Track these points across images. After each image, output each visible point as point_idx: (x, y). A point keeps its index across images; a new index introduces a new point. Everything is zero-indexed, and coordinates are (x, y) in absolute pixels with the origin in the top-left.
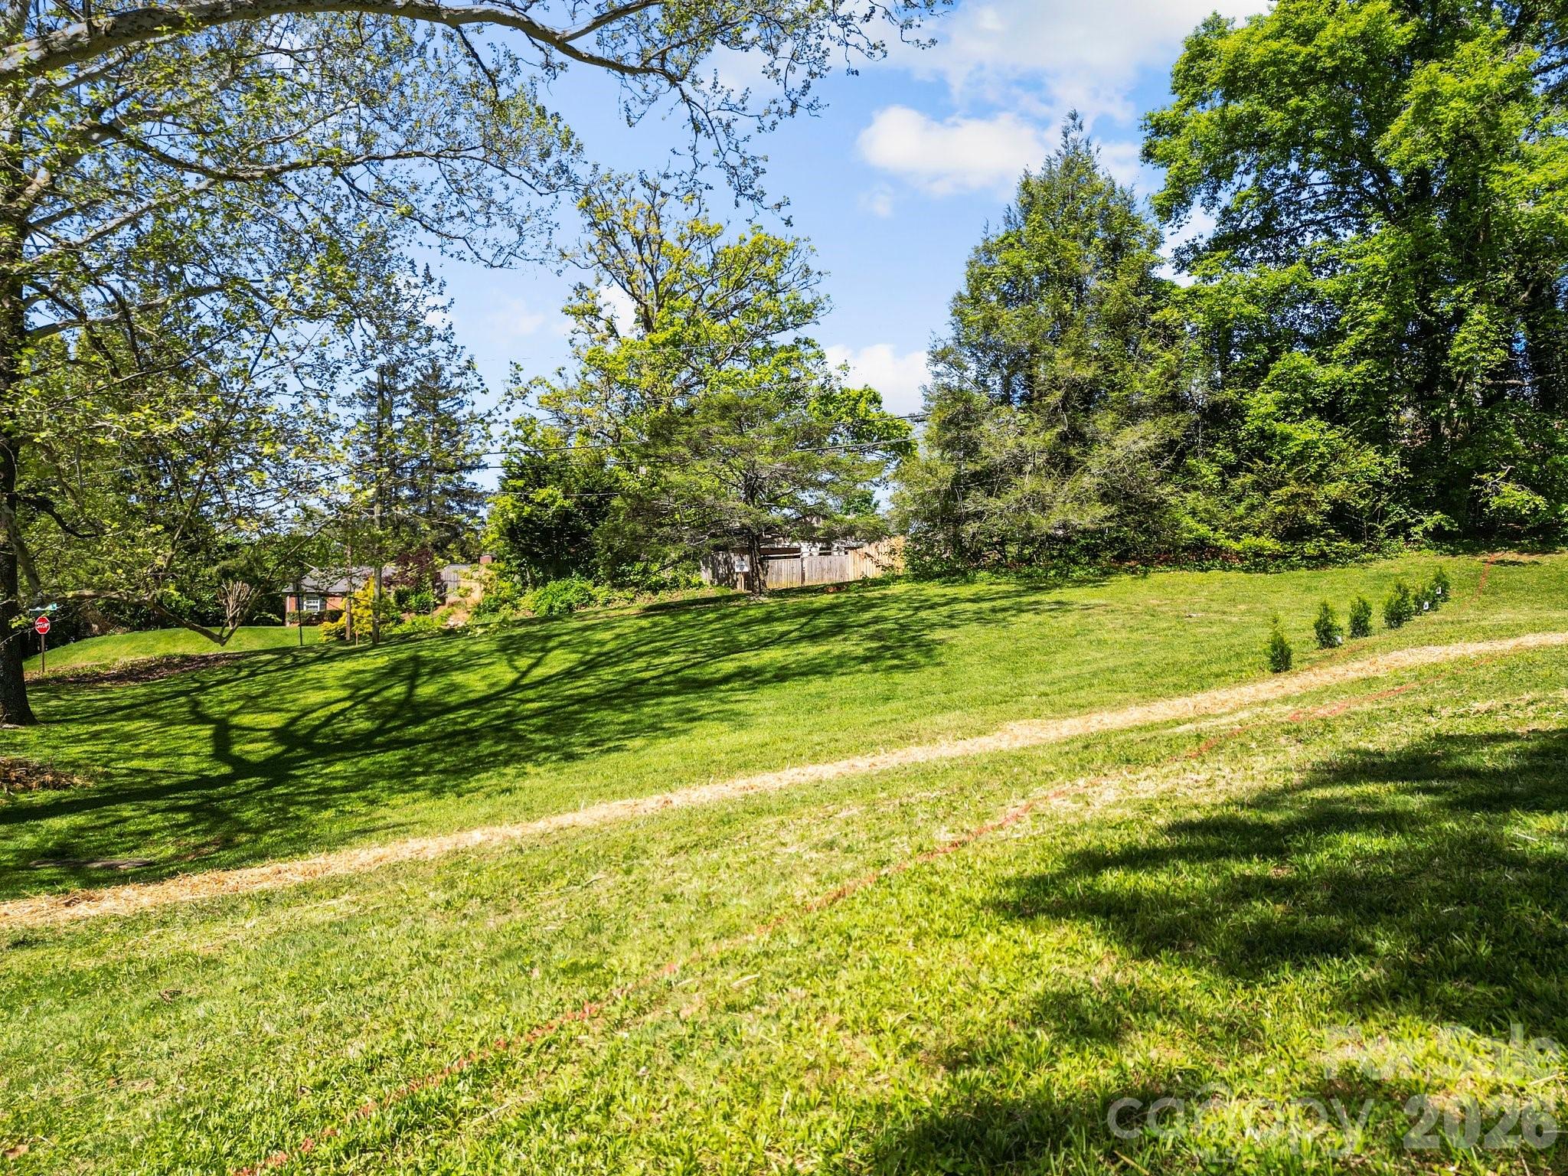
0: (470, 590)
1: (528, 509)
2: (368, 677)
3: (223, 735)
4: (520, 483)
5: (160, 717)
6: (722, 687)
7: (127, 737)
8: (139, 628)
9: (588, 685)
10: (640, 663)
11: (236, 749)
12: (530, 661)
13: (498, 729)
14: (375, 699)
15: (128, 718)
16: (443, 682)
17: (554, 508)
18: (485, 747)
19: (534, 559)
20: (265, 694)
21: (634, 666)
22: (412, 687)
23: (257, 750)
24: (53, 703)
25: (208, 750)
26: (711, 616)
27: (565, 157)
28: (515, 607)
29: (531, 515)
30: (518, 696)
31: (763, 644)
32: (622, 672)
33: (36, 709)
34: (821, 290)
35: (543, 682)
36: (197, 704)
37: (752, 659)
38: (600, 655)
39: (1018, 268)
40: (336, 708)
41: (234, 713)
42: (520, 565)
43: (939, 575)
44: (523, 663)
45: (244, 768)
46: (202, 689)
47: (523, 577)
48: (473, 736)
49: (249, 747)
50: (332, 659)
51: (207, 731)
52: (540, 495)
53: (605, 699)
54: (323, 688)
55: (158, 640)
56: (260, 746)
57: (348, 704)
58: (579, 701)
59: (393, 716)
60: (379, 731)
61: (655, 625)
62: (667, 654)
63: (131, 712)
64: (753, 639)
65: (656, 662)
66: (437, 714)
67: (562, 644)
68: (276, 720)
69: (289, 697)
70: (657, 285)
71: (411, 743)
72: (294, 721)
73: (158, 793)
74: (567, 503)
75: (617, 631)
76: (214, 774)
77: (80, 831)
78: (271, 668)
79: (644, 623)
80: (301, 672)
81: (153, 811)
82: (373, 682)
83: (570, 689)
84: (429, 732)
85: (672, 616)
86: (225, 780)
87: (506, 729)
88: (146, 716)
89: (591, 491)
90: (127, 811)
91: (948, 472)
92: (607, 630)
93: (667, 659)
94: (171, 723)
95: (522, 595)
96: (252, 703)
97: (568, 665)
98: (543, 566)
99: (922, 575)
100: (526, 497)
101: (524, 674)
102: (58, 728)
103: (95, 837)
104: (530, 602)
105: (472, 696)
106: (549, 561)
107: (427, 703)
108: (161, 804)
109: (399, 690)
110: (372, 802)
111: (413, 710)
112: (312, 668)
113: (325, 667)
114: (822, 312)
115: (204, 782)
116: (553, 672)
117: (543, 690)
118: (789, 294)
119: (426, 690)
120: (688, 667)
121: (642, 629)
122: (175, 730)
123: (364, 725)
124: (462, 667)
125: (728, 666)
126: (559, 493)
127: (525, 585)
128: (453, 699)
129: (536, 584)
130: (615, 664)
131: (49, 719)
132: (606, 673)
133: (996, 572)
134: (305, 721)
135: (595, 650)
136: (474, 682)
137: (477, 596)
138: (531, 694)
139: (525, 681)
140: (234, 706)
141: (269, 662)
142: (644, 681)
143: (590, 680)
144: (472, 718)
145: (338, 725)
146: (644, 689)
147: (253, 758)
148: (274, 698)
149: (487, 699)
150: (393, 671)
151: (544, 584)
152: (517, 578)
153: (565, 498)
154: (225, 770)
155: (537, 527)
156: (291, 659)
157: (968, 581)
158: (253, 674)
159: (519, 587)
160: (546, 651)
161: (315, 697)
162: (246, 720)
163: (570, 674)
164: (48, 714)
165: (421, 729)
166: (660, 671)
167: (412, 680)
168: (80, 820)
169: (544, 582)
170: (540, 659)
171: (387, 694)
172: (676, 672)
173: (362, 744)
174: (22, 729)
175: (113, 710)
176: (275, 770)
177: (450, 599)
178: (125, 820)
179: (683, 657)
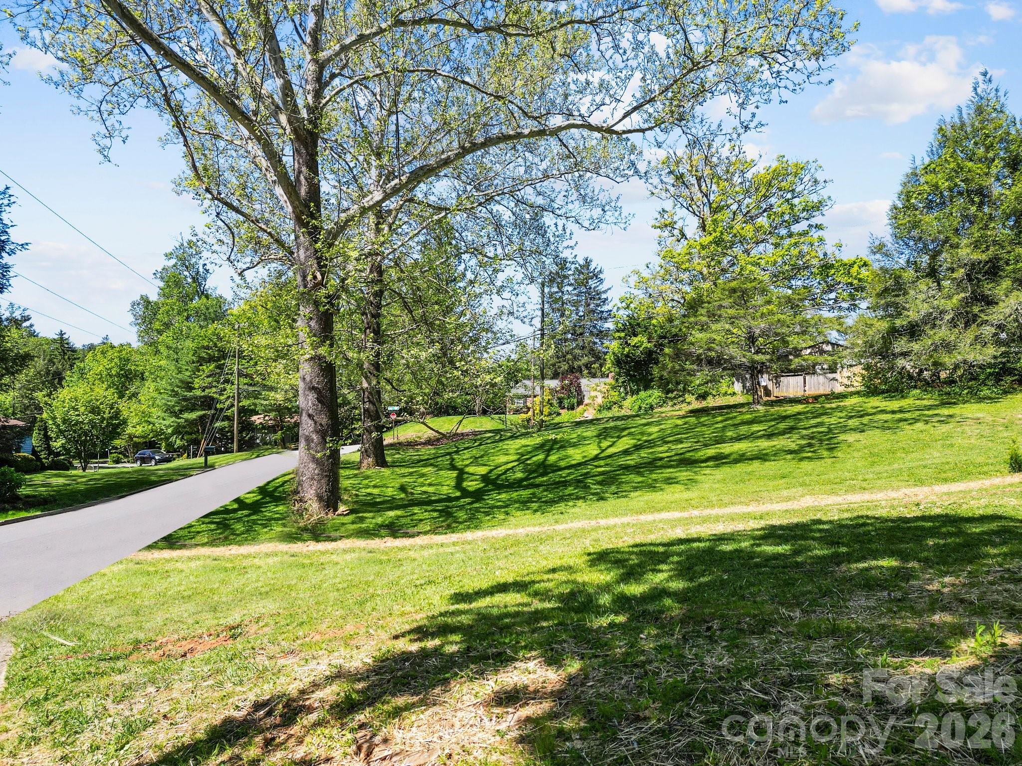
0: (596, 397)
1: (627, 349)
2: (529, 449)
3: (461, 476)
4: (623, 335)
5: (437, 466)
6: (703, 465)
7: (423, 475)
8: (437, 416)
9: (631, 460)
10: (665, 448)
11: (465, 484)
12: (609, 443)
13: (579, 481)
14: (529, 462)
15: (425, 466)
16: (563, 453)
17: (641, 349)
18: (570, 490)
19: (632, 378)
20: (482, 456)
21: (661, 449)
22: (548, 456)
23: (472, 485)
24: (397, 456)
25: (453, 483)
26: (720, 418)
27: (633, 157)
28: (621, 407)
29: (629, 353)
30: (595, 464)
31: (739, 439)
32: (651, 453)
33: (388, 459)
34: (824, 193)
35: (610, 456)
36: (453, 459)
37: (726, 448)
38: (646, 441)
39: (936, 186)
40: (510, 466)
41: (467, 466)
42: (623, 382)
43: (883, 392)
44: (605, 444)
45: (465, 493)
46: (457, 452)
47: (625, 389)
48: (565, 484)
49: (470, 484)
50: (517, 438)
51: (454, 474)
52: (634, 341)
53: (636, 469)
54: (507, 454)
55: (444, 422)
56: (474, 483)
57: (515, 464)
58: (623, 468)
59: (534, 472)
60: (526, 479)
61: (685, 424)
62: (682, 442)
63: (426, 462)
64: (735, 435)
65: (673, 447)
66: (554, 471)
67: (630, 434)
68: (483, 470)
69: (492, 458)
70: (710, 204)
71: (537, 486)
72: (491, 471)
73: (429, 503)
74: (649, 345)
75: (663, 427)
76: (453, 495)
77: (398, 517)
78: (489, 441)
79: (679, 422)
80: (501, 444)
81: (426, 511)
82: (530, 452)
83: (623, 461)
84: (549, 480)
85: (697, 418)
86: (457, 499)
87: (580, 483)
88: (431, 465)
89: (665, 337)
90: (416, 510)
91: (884, 325)
92: (657, 425)
93: (680, 446)
94: (441, 470)
95: (625, 400)
96: (476, 461)
97: (627, 447)
98: (637, 382)
99: (872, 391)
100: (626, 343)
101: (603, 451)
102: (397, 469)
103: (403, 521)
104: (630, 404)
105: (574, 462)
106: (640, 380)
107: (551, 465)
108: (429, 508)
109: (541, 457)
110: (508, 514)
111: (544, 468)
112: (507, 442)
113: (511, 442)
114: (826, 208)
115: (449, 499)
116: (617, 450)
117: (609, 461)
118: (802, 199)
119: (552, 458)
120: (689, 451)
121: (677, 426)
122: (442, 473)
123: (519, 475)
124: (574, 445)
125: (711, 452)
126: (645, 340)
127: (626, 394)
128: (563, 464)
129: (633, 393)
130: (651, 447)
131: (394, 465)
132: (644, 453)
133: (926, 391)
134: (495, 472)
135: (645, 438)
136: (576, 455)
137: (599, 400)
138: (602, 463)
139: (602, 455)
140: (467, 462)
141: (489, 438)
142: (661, 459)
143: (634, 457)
144: (569, 474)
145: (509, 474)
146: (659, 463)
147: (470, 489)
148: (485, 458)
149: (579, 464)
150: (541, 446)
151: (637, 393)
152: (622, 390)
153: (649, 342)
154: (458, 494)
155: (632, 360)
156: (499, 436)
157: (902, 397)
158: (480, 445)
159: (623, 395)
160: (619, 437)
161: (503, 459)
162: (471, 469)
163: (626, 452)
164: (394, 462)
165: (545, 479)
166: (673, 453)
167: (548, 452)
168: (399, 513)
169: (637, 392)
170: (614, 442)
171: (535, 459)
172: (681, 454)
173: (517, 485)
174: (383, 469)
175: (419, 461)
176: (478, 495)
177: (586, 401)
178: (415, 514)
179: (690, 445)
